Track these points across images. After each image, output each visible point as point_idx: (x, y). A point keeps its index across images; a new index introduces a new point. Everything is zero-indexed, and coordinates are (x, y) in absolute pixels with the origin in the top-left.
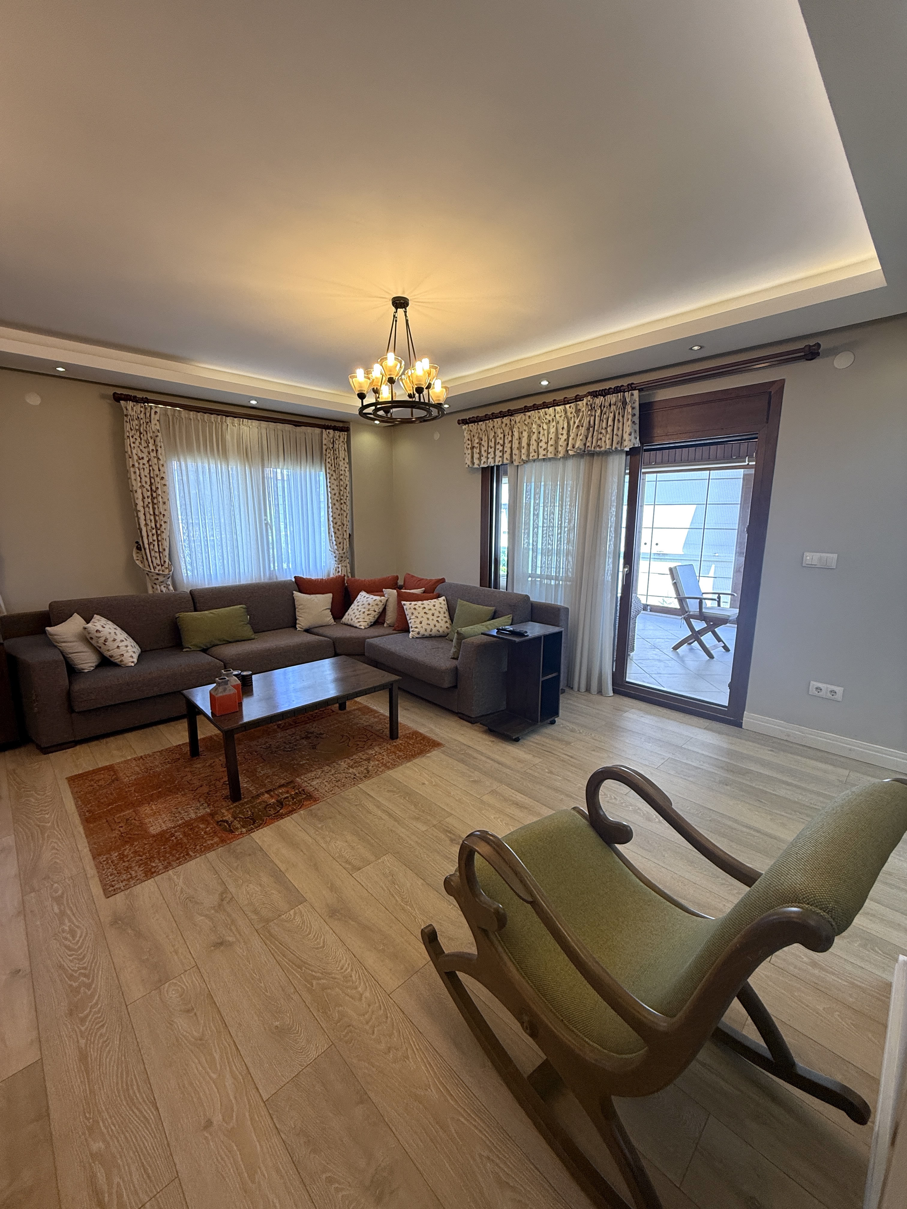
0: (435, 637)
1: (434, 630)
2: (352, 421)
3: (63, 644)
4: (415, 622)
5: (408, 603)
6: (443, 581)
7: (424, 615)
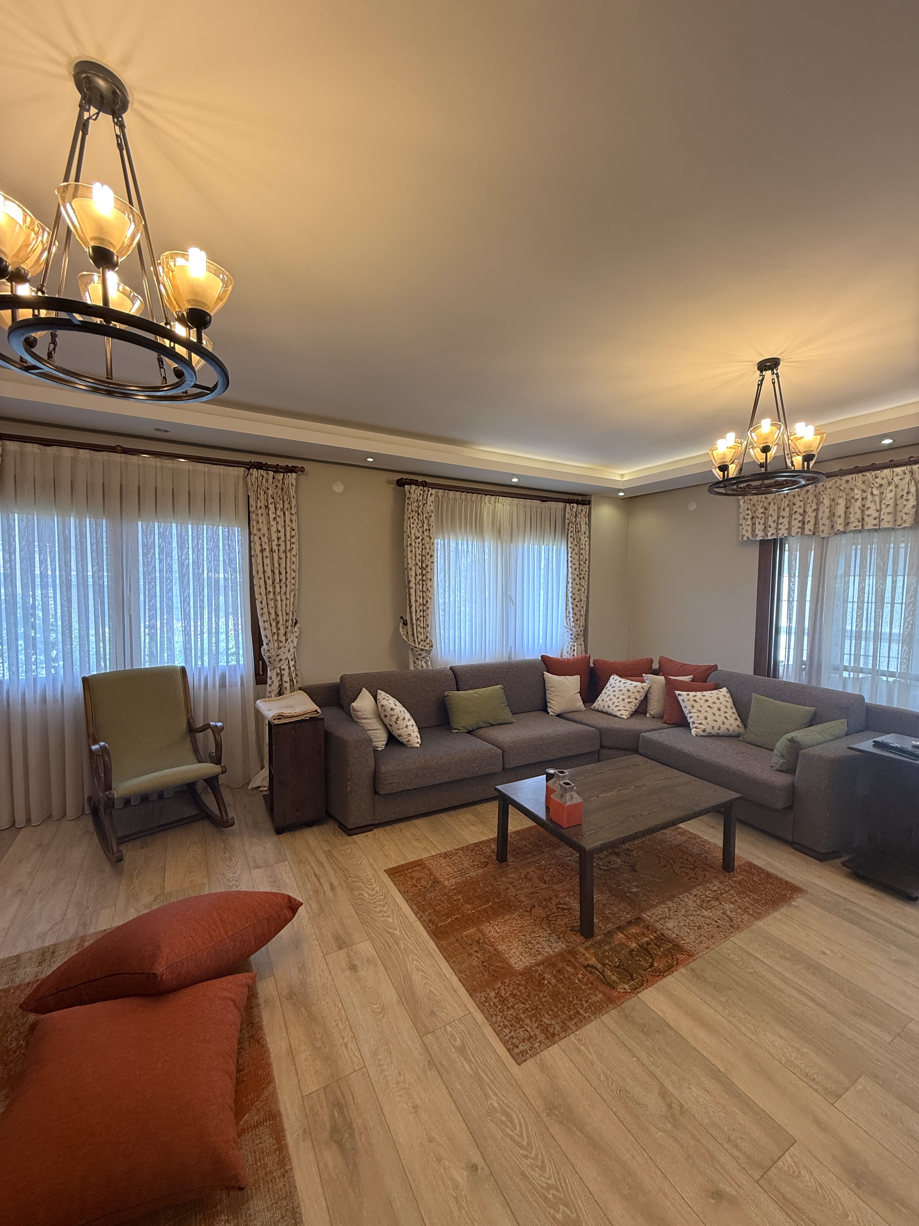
0: (723, 736)
1: (723, 728)
2: (594, 494)
3: (364, 721)
4: (698, 717)
5: (684, 693)
6: (715, 668)
7: (708, 709)
